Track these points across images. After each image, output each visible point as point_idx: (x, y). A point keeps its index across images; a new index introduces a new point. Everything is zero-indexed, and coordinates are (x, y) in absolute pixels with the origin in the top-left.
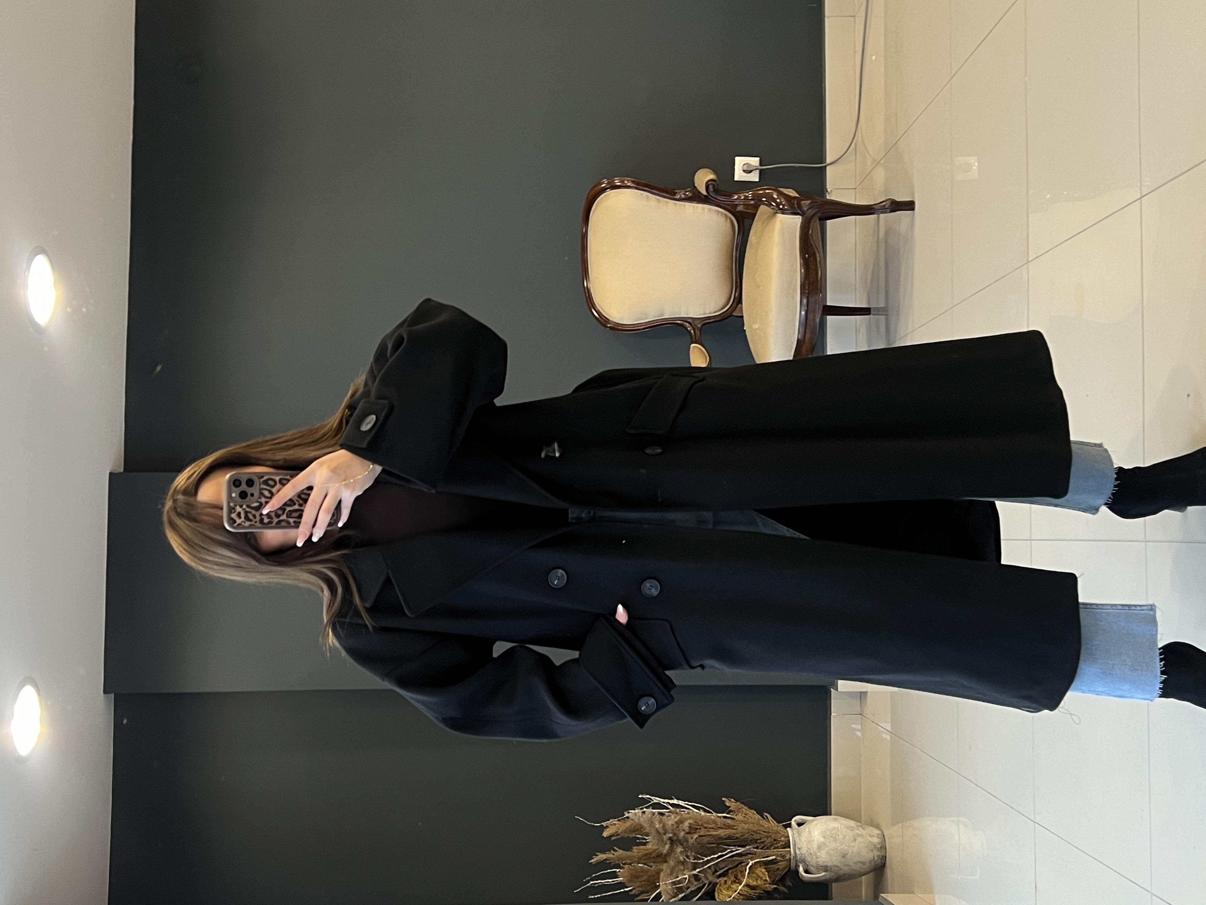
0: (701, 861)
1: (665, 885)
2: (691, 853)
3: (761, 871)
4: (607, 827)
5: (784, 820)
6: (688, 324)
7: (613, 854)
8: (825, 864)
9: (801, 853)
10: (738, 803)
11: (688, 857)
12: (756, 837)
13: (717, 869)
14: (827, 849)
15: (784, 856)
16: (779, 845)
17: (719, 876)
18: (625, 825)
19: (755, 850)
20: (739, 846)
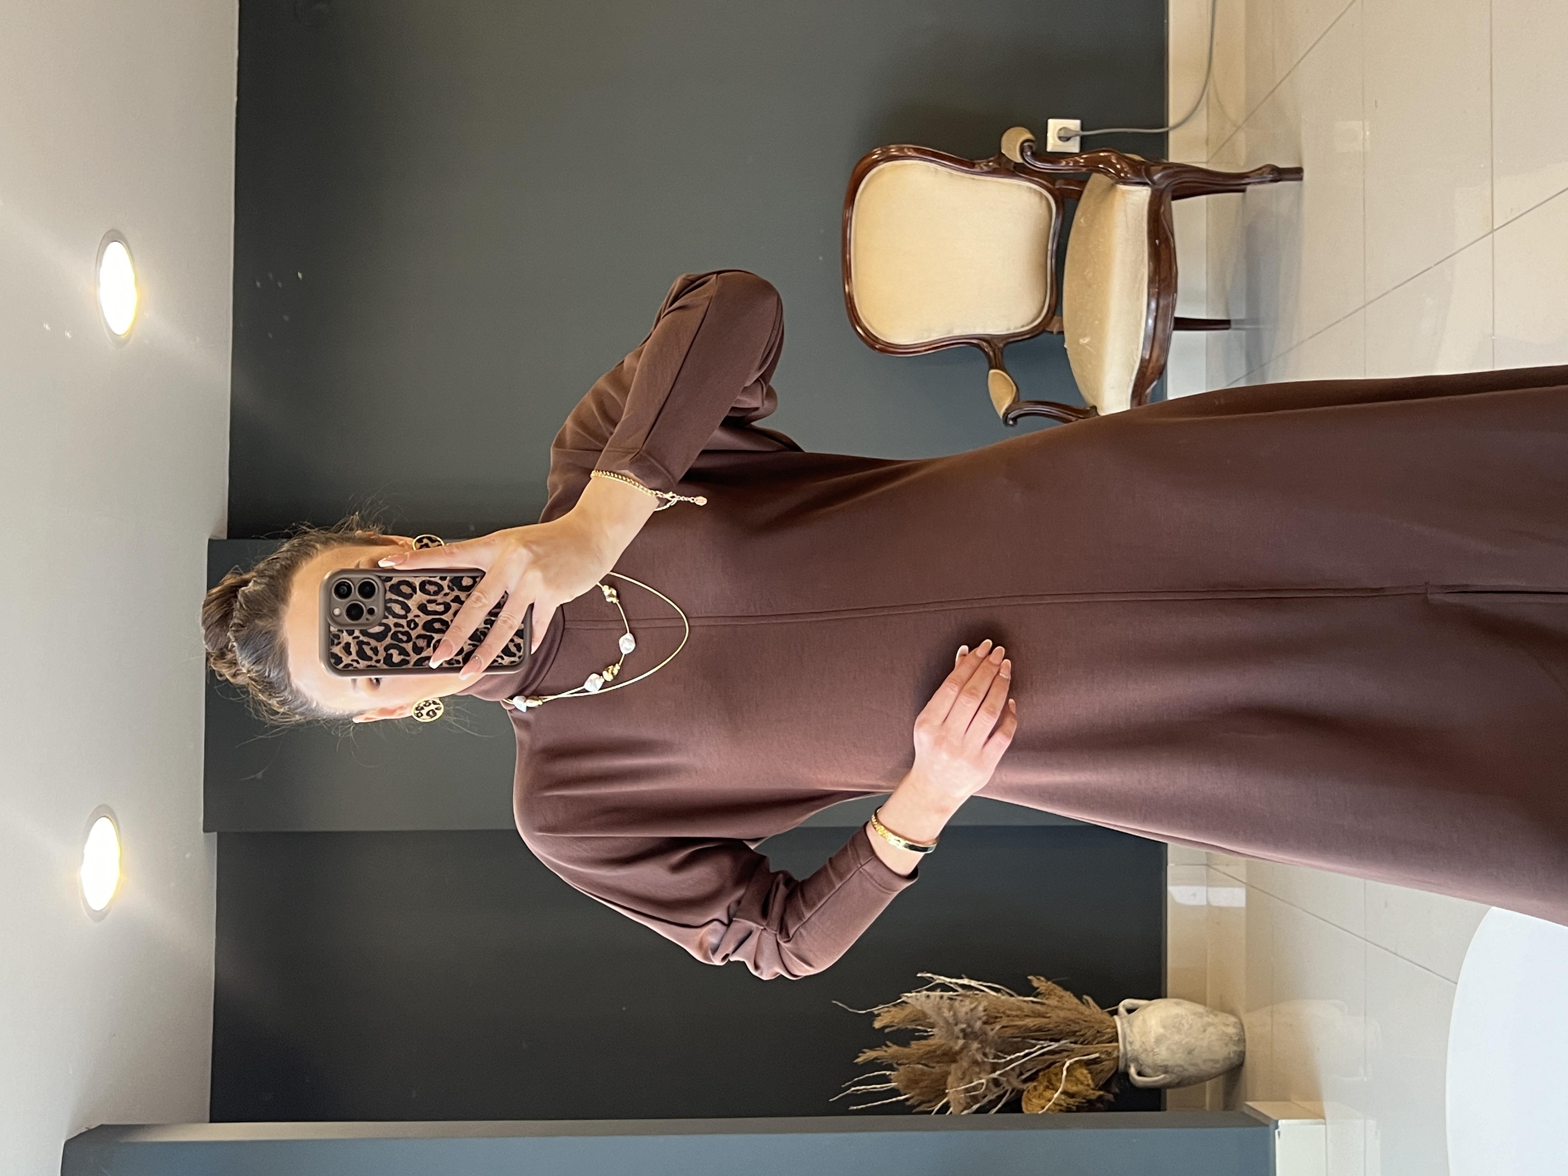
0: (1003, 1060)
1: (954, 1093)
2: (990, 1049)
3: (1082, 1074)
4: (879, 1015)
5: (1109, 1005)
6: (985, 344)
7: (886, 1051)
8: (1166, 1063)
9: (1133, 1050)
10: (1049, 983)
11: (985, 1055)
12: (1075, 1027)
13: (1024, 1071)
14: (1167, 1043)
15: (1110, 1053)
16: (1104, 1038)
17: (1025, 1081)
18: (903, 1012)
19: (1072, 1045)
20: (1052, 1040)
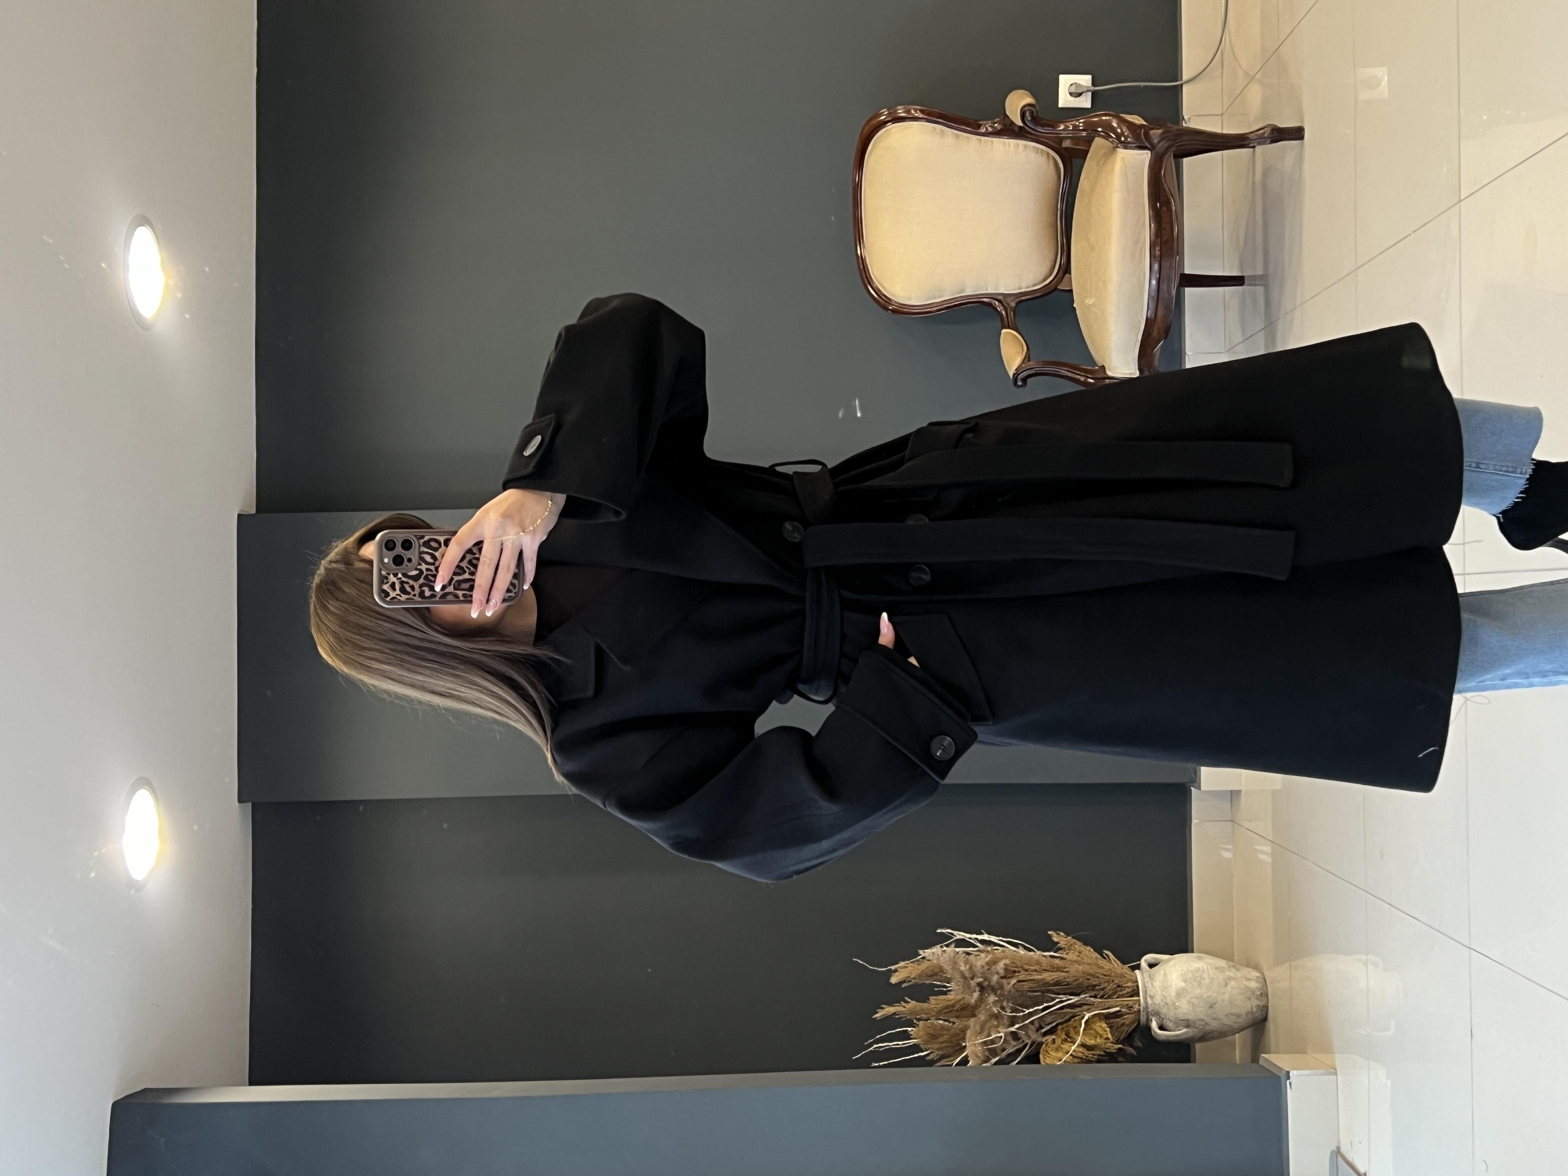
0: (1021, 1014)
1: (973, 1046)
2: (1008, 1003)
3: (1101, 1026)
4: (896, 971)
5: (1131, 959)
6: (997, 303)
7: (904, 1007)
8: (1188, 1017)
9: (1154, 1003)
10: (1069, 938)
11: (1003, 1008)
12: (1094, 981)
13: (1043, 1025)
14: (1188, 997)
15: (1132, 1007)
16: (1125, 992)
17: (1045, 1034)
18: (920, 967)
19: (1092, 999)
20: (1071, 994)
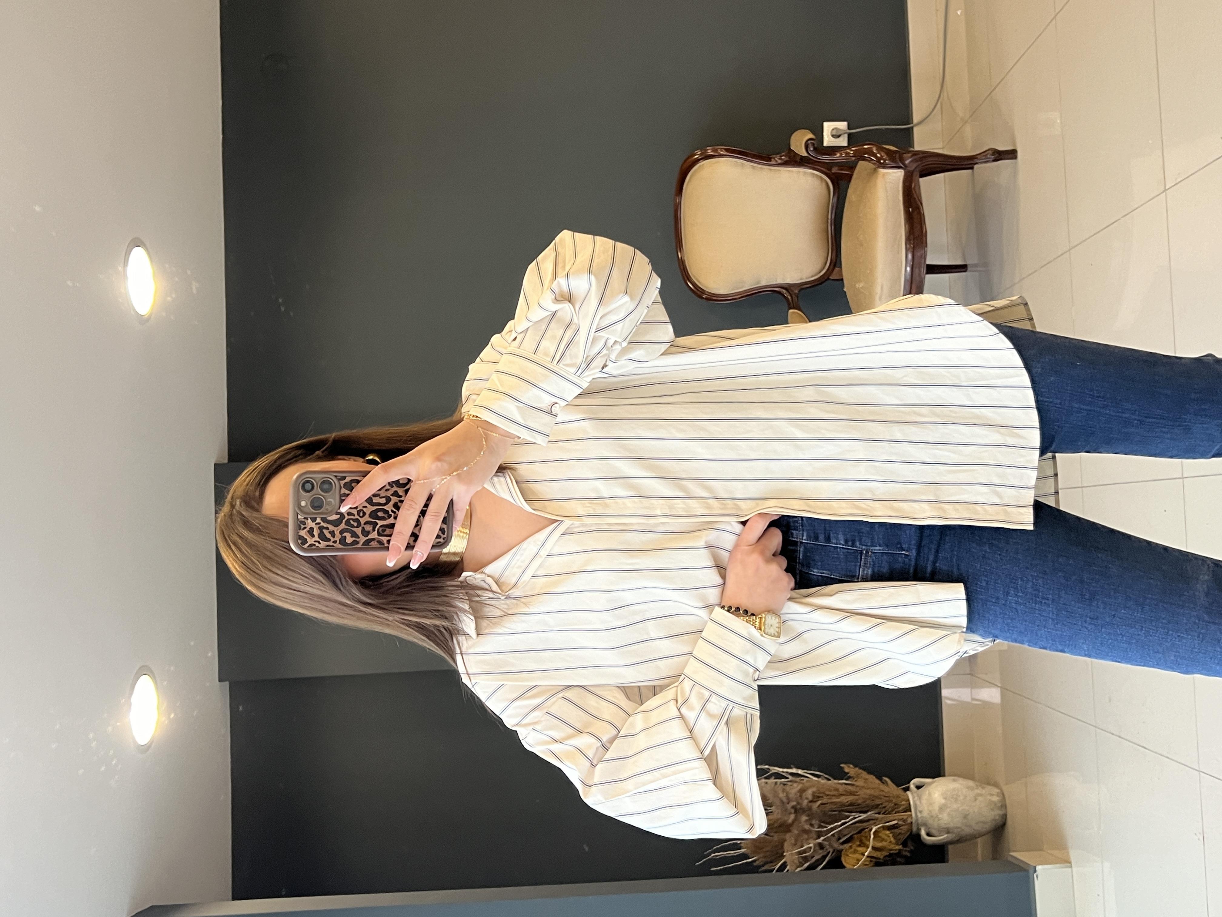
0: (825, 829)
1: (790, 855)
2: (815, 821)
3: (886, 835)
5: (902, 782)
6: (784, 291)
8: (947, 826)
9: (923, 817)
10: (857, 769)
11: (812, 825)
12: (878, 802)
13: (841, 837)
14: (948, 810)
15: (906, 820)
16: (901, 809)
17: (844, 843)
19: (877, 815)
20: (861, 812)
